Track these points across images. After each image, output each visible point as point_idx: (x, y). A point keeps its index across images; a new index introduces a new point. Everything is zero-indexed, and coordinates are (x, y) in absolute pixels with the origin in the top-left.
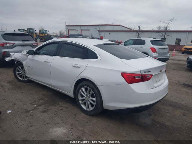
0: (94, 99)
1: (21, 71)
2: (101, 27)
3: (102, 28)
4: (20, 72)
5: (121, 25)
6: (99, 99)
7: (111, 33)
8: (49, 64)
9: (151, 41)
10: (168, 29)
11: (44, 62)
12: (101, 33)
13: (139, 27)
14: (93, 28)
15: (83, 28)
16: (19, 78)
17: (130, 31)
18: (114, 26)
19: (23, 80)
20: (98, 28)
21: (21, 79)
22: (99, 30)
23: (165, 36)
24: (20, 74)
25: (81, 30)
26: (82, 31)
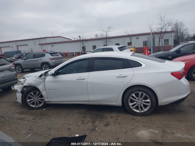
0: (148, 100)
1: (34, 98)
2: (41, 40)
3: (42, 42)
4: (32, 98)
5: (61, 36)
6: (154, 99)
7: (54, 45)
8: (85, 80)
9: (118, 48)
10: (107, 36)
11: (76, 80)
12: (43, 47)
13: (80, 37)
14: (32, 42)
15: (18, 43)
16: (31, 105)
17: (71, 41)
18: (55, 38)
19: (37, 106)
20: (38, 42)
21: (34, 106)
22: (39, 43)
23: (106, 43)
24: (33, 100)
25: (17, 46)
26: (19, 47)
